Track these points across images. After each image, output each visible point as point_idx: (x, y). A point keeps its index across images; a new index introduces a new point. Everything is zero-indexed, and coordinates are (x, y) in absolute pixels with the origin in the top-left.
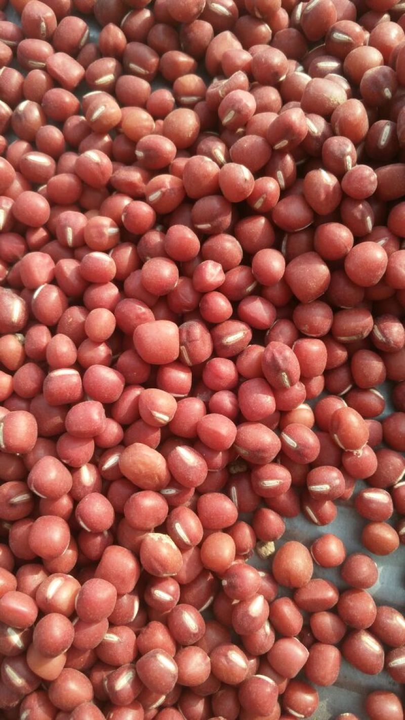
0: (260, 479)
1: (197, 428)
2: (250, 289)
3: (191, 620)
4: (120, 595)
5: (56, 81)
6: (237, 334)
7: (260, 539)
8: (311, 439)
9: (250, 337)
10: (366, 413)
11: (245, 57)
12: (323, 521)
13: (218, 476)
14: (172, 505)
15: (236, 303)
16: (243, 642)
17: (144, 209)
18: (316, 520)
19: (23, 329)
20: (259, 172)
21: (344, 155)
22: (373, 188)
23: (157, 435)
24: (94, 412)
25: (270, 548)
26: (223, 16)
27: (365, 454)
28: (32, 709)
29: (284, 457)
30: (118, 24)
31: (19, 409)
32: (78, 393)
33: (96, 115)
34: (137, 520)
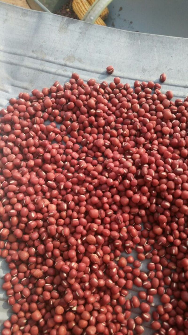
0: (115, 243)
1: (102, 232)
2: (113, 203)
3: (101, 273)
4: (86, 267)
5: (73, 158)
6: (110, 212)
7: (116, 256)
8: (126, 235)
9: (113, 213)
10: (137, 229)
11: (112, 155)
12: (129, 253)
13: (107, 243)
14: (97, 248)
15: (110, 205)
16: (112, 278)
17: (91, 186)
18: (127, 252)
19: (66, 210)
20: (114, 180)
21: (131, 177)
22: (137, 184)
23: (94, 233)
24: (81, 228)
25: (118, 259)
26: (108, 145)
27: (137, 238)
28: (68, 290)
29: (120, 238)
30: (86, 146)
31: (66, 227)
32: (78, 224)
33: (82, 166)
34: (90, 251)
